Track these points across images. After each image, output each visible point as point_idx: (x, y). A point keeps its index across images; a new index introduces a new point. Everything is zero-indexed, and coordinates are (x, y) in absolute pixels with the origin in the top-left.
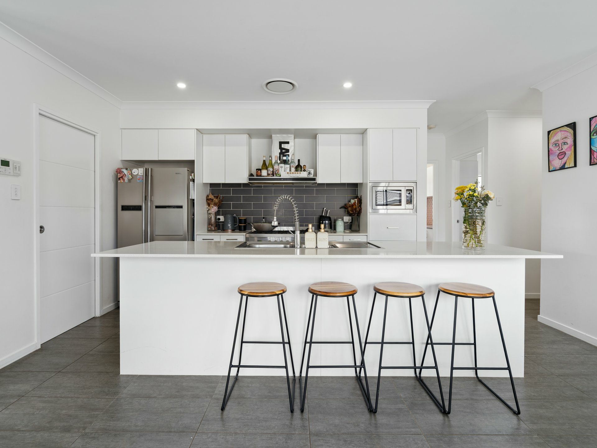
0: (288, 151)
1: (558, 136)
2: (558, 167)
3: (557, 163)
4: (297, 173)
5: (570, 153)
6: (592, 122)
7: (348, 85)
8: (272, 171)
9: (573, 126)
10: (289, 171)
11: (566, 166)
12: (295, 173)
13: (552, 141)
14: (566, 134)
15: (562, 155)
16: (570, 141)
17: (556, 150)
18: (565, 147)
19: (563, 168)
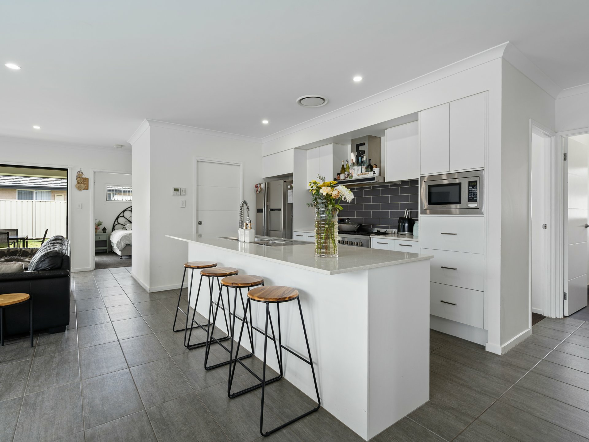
4: (368, 173)
8: (347, 174)
10: (361, 172)
12: (366, 174)
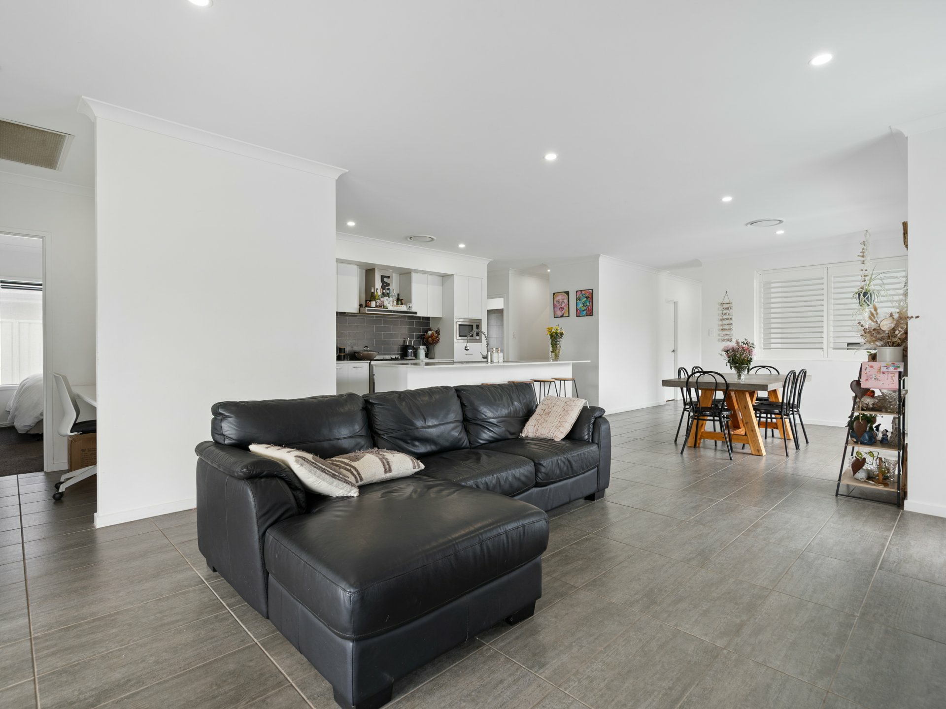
0: (388, 285)
1: (559, 297)
2: (560, 315)
3: (559, 313)
5: (566, 308)
6: (578, 293)
7: (462, 246)
9: (567, 293)
11: (564, 316)
13: (556, 300)
14: (564, 297)
15: (562, 309)
16: (566, 301)
17: (558, 305)
18: (563, 305)
19: (562, 316)
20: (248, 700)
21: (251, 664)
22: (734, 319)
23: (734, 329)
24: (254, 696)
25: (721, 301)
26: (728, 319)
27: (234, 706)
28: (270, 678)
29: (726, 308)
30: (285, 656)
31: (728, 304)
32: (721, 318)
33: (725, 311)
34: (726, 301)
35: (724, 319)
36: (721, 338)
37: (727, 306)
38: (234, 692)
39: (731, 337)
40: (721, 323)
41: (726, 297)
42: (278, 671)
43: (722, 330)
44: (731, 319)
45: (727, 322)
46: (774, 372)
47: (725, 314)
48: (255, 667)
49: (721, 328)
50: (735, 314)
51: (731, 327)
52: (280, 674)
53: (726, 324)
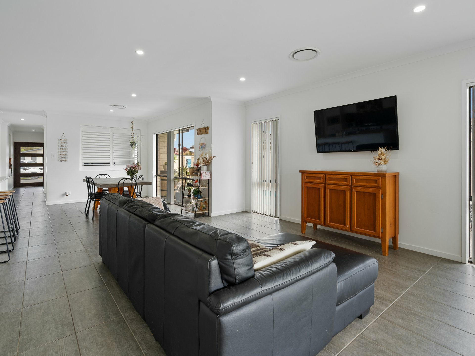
20: (379, 347)
21: (355, 352)
22: (68, 149)
23: (68, 155)
24: (376, 345)
25: (60, 138)
26: (64, 149)
27: (386, 351)
28: (361, 342)
29: (63, 143)
30: (343, 340)
31: (65, 140)
32: (60, 148)
33: (63, 144)
34: (63, 138)
35: (62, 149)
36: (60, 159)
37: (64, 141)
38: (378, 354)
39: (66, 159)
40: (60, 151)
41: (63, 135)
42: (355, 341)
43: (61, 155)
44: (66, 149)
45: (64, 150)
46: (108, 177)
47: (63, 146)
48: (356, 350)
49: (60, 153)
50: (68, 146)
51: (67, 153)
52: (356, 339)
53: (63, 152)
